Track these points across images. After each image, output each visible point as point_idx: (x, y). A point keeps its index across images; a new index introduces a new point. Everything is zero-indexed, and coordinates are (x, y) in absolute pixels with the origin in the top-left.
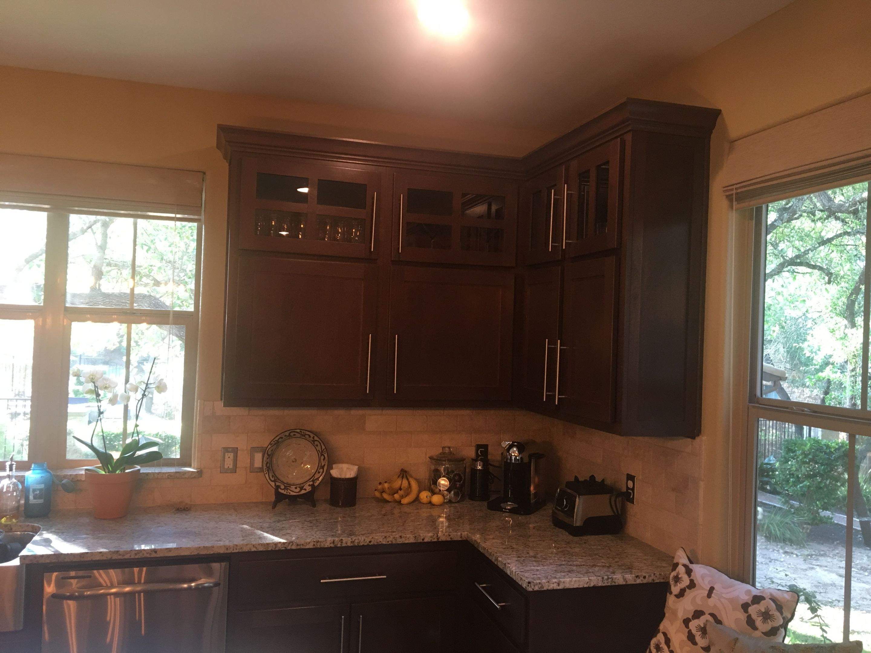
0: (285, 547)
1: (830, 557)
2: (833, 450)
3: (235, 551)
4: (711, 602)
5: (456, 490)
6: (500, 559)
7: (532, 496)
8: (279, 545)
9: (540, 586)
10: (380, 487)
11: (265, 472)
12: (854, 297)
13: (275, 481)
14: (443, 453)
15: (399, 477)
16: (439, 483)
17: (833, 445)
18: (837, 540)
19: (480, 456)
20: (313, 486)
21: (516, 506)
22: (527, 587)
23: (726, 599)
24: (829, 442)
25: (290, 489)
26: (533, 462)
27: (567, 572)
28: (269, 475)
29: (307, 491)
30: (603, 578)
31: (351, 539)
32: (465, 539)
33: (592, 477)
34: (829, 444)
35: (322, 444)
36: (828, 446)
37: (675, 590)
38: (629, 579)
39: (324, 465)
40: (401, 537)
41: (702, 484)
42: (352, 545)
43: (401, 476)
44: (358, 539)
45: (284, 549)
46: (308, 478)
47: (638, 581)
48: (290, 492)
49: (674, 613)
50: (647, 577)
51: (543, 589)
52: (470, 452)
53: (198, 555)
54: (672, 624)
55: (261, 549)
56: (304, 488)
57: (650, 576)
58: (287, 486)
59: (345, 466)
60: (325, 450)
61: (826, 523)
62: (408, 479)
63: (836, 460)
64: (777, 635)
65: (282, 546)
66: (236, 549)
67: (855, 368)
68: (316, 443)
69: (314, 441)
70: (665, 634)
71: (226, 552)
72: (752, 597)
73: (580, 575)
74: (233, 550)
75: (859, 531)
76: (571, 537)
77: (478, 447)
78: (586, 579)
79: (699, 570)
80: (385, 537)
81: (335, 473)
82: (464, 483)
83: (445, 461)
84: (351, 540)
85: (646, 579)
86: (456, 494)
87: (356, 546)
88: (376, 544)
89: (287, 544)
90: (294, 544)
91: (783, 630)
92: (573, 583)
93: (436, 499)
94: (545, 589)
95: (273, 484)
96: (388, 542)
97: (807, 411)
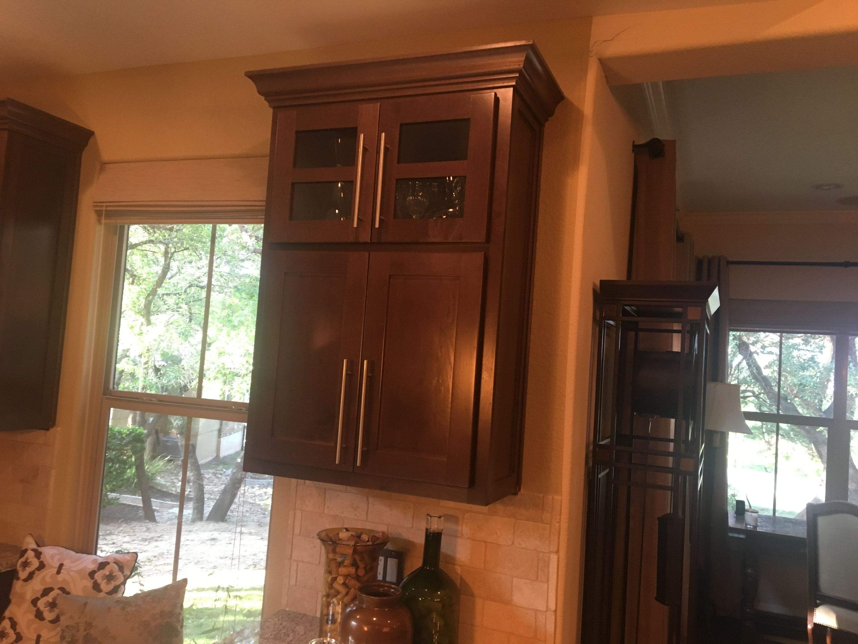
1: (115, 534)
2: (124, 436)
4: (60, 577)
12: (151, 298)
17: (125, 431)
18: (120, 518)
23: (75, 571)
24: (121, 429)
34: (122, 430)
36: (120, 433)
37: (23, 575)
41: (53, 472)
54: (19, 608)
61: (112, 504)
63: (127, 444)
64: (119, 592)
67: (148, 361)
70: (11, 619)
72: (98, 564)
75: (140, 507)
79: (48, 552)
91: (123, 586)
97: (154, 401)
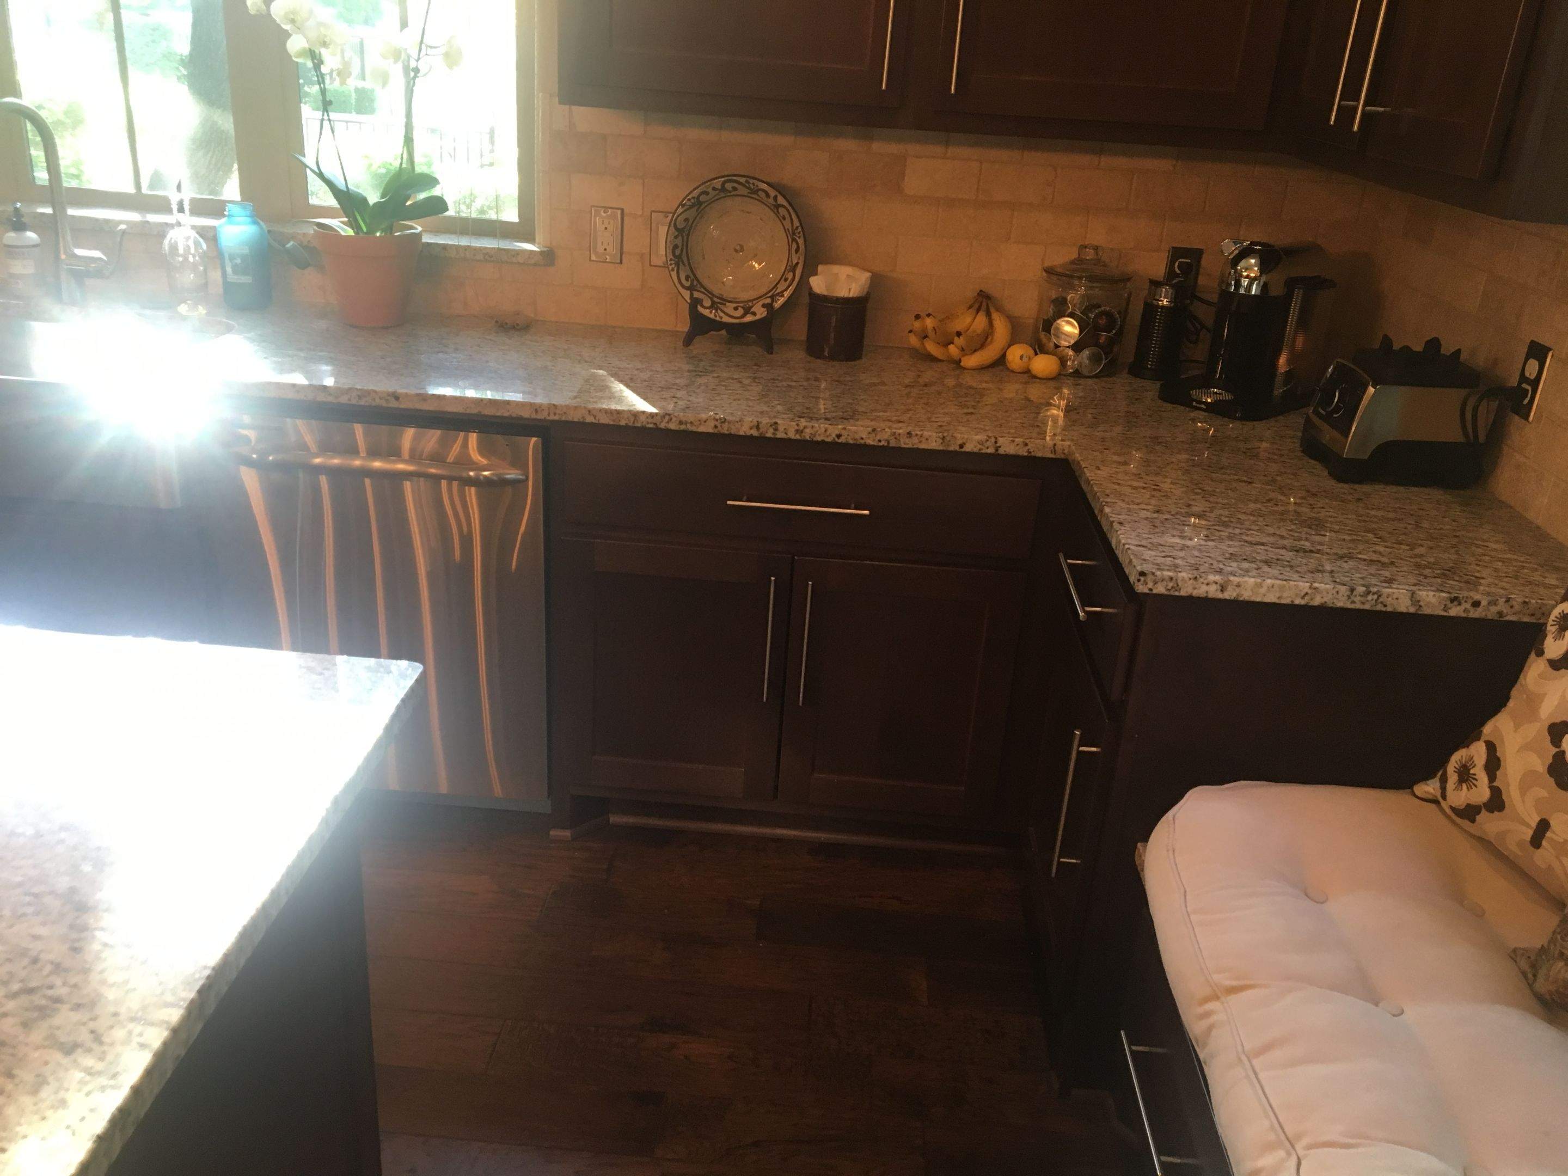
0: (655, 424)
3: (552, 417)
5: (1094, 349)
6: (1107, 510)
7: (1279, 380)
8: (643, 418)
9: (1171, 585)
10: (917, 325)
11: (670, 268)
13: (691, 289)
14: (1079, 261)
15: (970, 307)
16: (1058, 329)
19: (1177, 276)
20: (769, 307)
21: (1227, 396)
22: (1137, 583)
25: (725, 309)
26: (1298, 295)
27: (1261, 561)
28: (678, 272)
29: (758, 317)
30: (1352, 590)
31: (798, 425)
32: (1063, 456)
33: (1434, 344)
35: (794, 216)
37: (1554, 648)
38: (1428, 604)
39: (797, 263)
40: (909, 434)
42: (798, 437)
43: (977, 306)
44: (813, 427)
45: (651, 426)
46: (764, 290)
47: (1455, 611)
48: (722, 314)
49: (1534, 702)
50: (1484, 603)
51: (1177, 594)
52: (1157, 266)
53: (479, 415)
54: (1517, 727)
55: (604, 420)
56: (752, 310)
57: (1493, 603)
58: (718, 302)
59: (843, 271)
60: (800, 229)
62: (989, 314)
65: (650, 420)
66: (555, 414)
68: (782, 210)
69: (778, 206)
70: (1491, 747)
71: (534, 416)
73: (1288, 573)
74: (549, 414)
76: (1332, 483)
77: (1177, 253)
78: (1304, 586)
80: (874, 430)
81: (818, 284)
82: (1120, 332)
83: (1080, 278)
84: (796, 428)
85: (1480, 609)
86: (1095, 359)
87: (806, 441)
88: (851, 442)
89: (658, 417)
90: (674, 419)
92: (1263, 590)
93: (1043, 364)
94: (1183, 593)
95: (687, 294)
96: (880, 441)
